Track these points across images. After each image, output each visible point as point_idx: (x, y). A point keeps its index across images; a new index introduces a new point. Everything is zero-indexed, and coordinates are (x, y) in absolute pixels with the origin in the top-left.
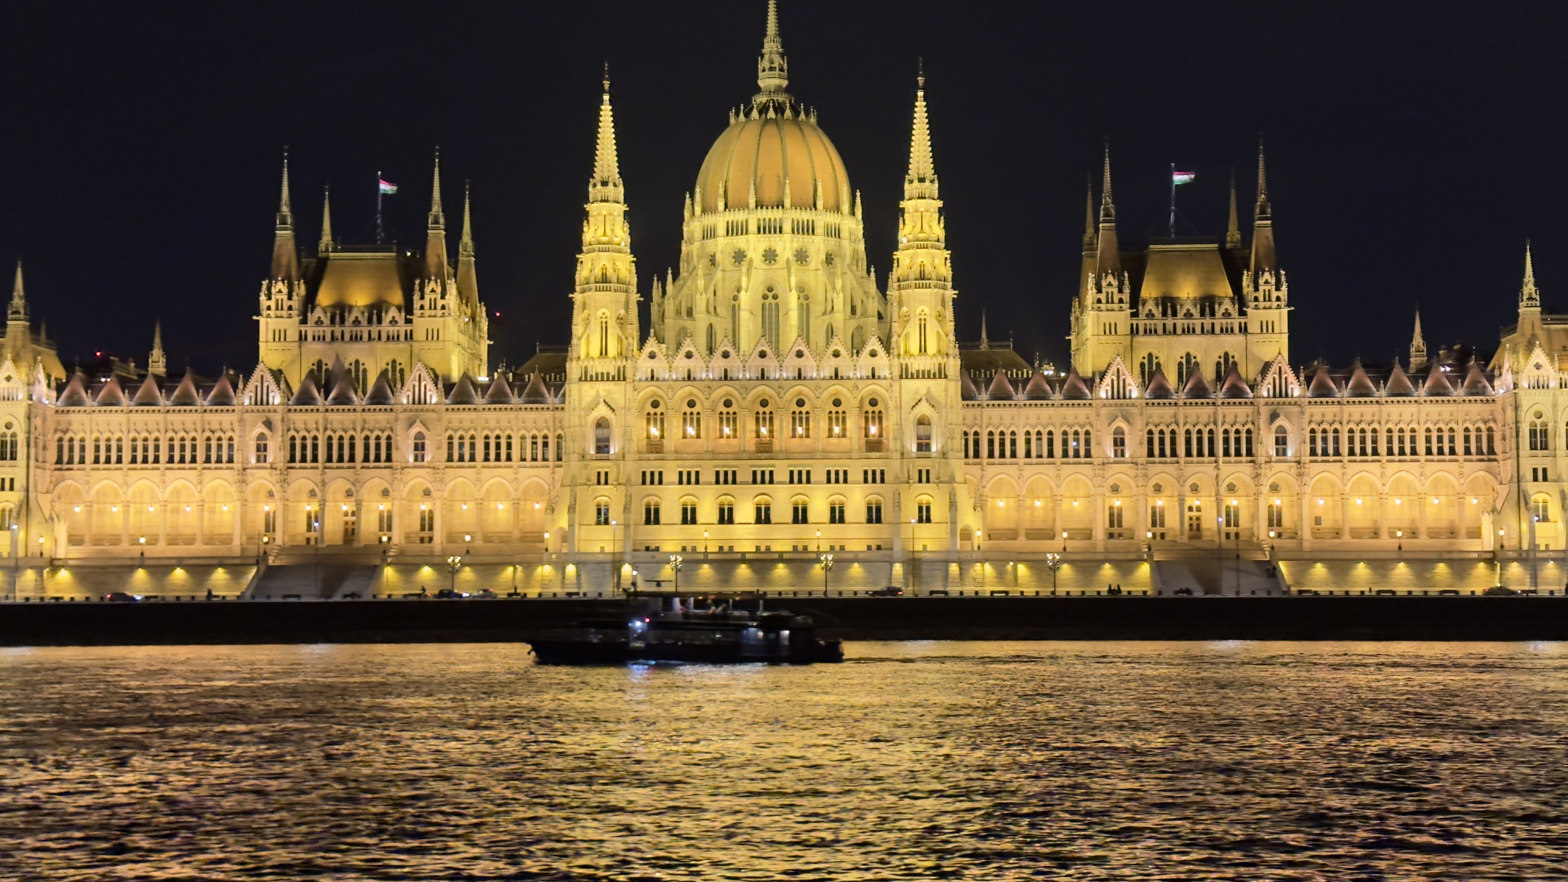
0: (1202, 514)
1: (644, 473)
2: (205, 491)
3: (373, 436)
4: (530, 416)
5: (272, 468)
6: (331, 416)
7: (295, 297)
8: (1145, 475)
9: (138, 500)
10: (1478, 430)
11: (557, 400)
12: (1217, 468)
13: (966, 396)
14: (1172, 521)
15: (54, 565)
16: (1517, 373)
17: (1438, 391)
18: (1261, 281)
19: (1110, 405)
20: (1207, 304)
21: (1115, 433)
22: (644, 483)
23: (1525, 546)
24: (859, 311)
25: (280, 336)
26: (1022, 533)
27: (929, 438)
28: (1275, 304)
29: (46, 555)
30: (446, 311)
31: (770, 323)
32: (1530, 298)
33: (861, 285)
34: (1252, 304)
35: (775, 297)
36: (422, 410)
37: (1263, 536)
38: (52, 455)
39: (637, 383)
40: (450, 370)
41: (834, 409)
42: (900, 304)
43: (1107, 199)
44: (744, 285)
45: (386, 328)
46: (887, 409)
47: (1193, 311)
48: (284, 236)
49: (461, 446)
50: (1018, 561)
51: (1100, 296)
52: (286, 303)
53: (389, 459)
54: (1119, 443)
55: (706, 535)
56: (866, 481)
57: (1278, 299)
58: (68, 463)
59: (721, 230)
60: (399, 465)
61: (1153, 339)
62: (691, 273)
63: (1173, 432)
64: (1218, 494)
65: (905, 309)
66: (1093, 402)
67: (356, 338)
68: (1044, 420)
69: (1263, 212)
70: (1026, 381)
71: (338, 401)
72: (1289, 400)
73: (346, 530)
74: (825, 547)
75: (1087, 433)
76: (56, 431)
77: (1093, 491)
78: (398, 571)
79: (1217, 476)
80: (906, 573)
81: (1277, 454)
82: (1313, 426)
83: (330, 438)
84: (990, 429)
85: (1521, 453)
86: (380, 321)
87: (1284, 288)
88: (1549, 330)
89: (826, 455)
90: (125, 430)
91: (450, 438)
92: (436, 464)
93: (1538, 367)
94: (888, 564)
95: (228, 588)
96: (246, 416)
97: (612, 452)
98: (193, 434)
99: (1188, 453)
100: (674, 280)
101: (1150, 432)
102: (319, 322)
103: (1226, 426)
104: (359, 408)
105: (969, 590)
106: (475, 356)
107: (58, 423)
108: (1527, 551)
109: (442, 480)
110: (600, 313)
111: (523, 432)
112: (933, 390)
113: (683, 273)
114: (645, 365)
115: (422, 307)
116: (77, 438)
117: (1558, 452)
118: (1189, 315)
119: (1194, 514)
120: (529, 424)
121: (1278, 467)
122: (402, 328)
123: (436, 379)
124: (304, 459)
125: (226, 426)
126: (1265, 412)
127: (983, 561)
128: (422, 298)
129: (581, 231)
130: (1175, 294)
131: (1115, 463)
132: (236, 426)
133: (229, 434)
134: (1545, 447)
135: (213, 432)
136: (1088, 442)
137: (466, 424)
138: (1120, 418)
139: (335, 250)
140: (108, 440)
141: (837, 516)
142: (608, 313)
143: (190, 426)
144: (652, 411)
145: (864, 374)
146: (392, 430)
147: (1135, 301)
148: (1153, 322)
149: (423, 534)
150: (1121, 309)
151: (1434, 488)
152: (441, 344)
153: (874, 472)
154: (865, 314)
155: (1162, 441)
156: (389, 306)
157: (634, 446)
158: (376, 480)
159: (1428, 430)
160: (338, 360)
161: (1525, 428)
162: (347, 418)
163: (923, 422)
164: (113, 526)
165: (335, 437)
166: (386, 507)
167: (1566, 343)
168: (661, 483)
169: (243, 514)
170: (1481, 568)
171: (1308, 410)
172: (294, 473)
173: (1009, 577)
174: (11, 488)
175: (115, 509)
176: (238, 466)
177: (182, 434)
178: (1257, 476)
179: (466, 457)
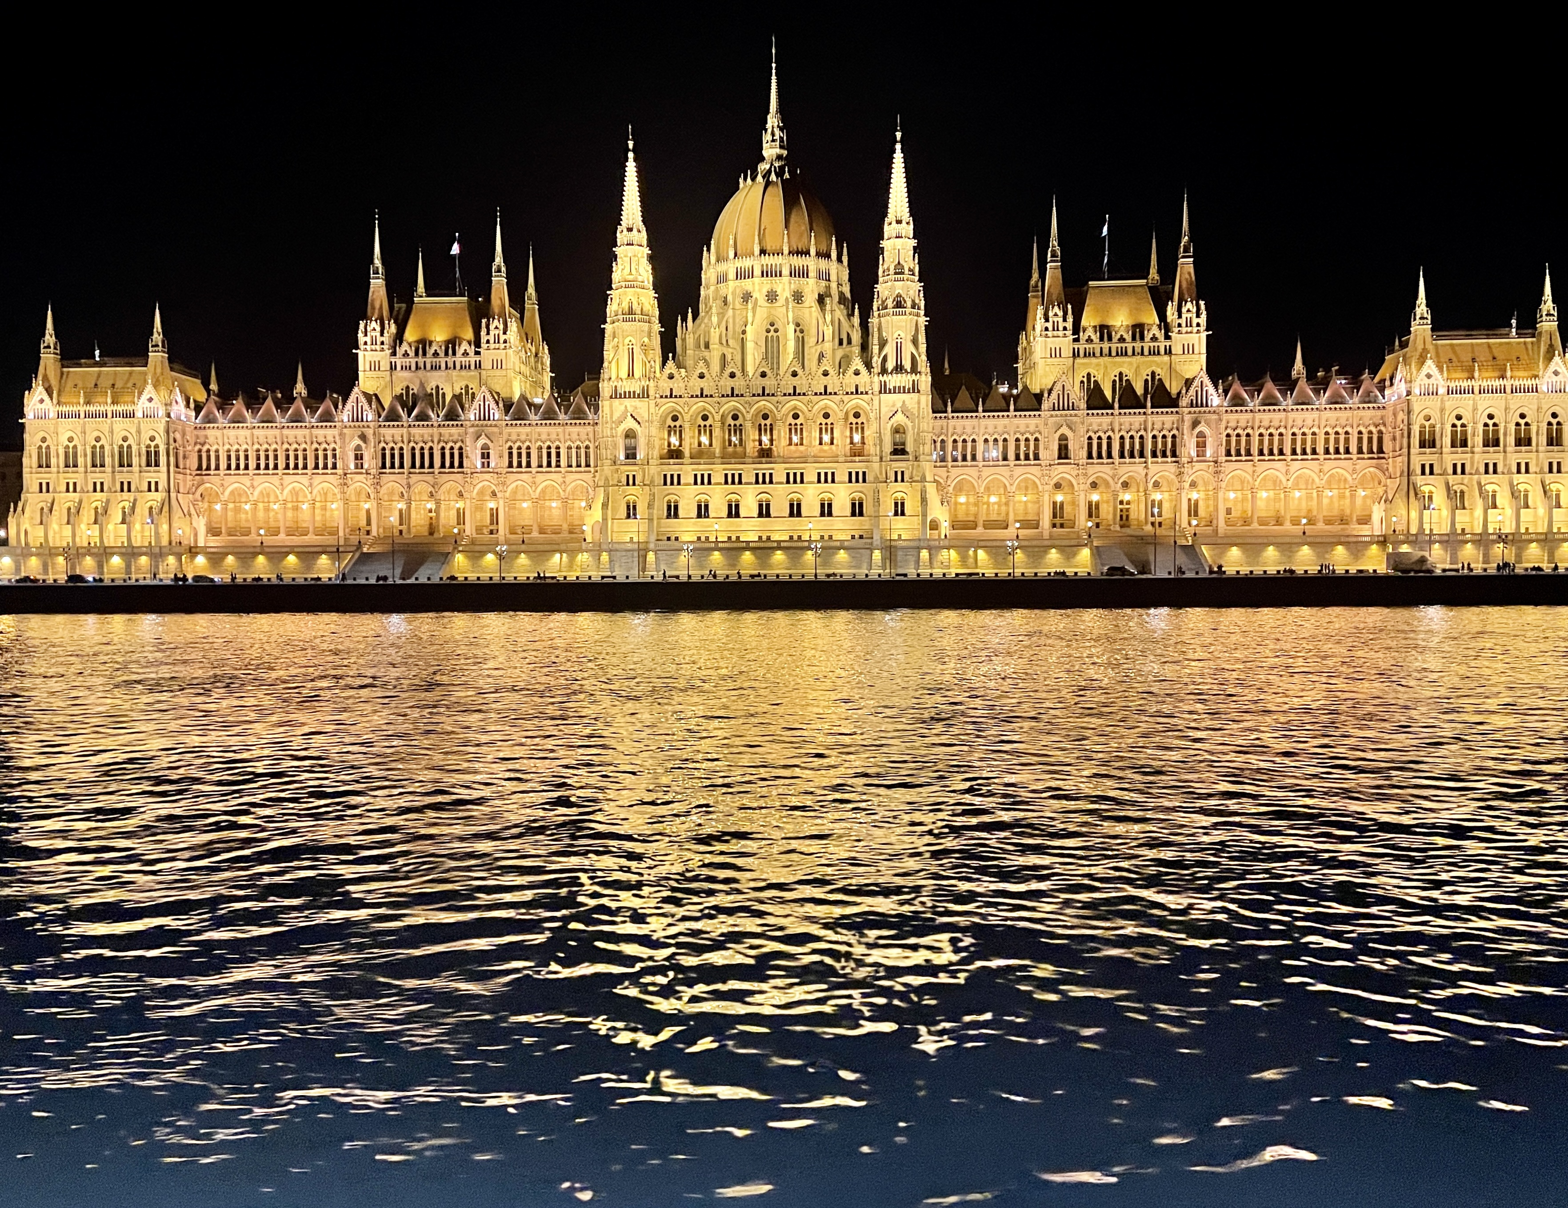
0: (1132, 507)
1: (665, 476)
2: (315, 492)
3: (448, 447)
4: (575, 430)
5: (367, 474)
6: (413, 431)
7: (386, 334)
8: (1085, 474)
10: (1370, 432)
11: (596, 417)
12: (1146, 467)
13: (936, 409)
14: (1107, 513)
15: (193, 551)
16: (1411, 382)
17: (1336, 400)
18: (1184, 310)
19: (1056, 416)
20: (1138, 331)
21: (1060, 440)
22: (665, 484)
23: (1414, 530)
24: (845, 342)
25: (375, 367)
26: (981, 523)
27: (903, 443)
28: (1195, 329)
29: (185, 543)
30: (508, 345)
31: (772, 352)
32: (1422, 318)
34: (1176, 330)
35: (776, 331)
36: (486, 426)
37: (1184, 524)
38: (192, 464)
39: (658, 400)
40: (512, 392)
41: (824, 421)
42: (880, 329)
43: (1054, 242)
44: (750, 320)
45: (459, 359)
46: (868, 421)
47: (1125, 336)
48: (377, 283)
49: (519, 454)
50: (978, 547)
51: (1047, 324)
52: (379, 339)
53: (461, 465)
54: (1063, 447)
55: (716, 527)
56: (850, 481)
58: (208, 469)
59: (732, 275)
60: (469, 471)
61: (1093, 360)
62: (707, 312)
63: (1109, 438)
64: (1146, 490)
65: (883, 334)
66: (1042, 413)
67: (435, 368)
68: (1000, 429)
69: (1186, 250)
70: (985, 397)
71: (417, 418)
72: (1207, 409)
73: (431, 524)
74: (816, 536)
75: (1036, 439)
76: (196, 444)
77: (1041, 488)
78: (467, 557)
79: (1146, 474)
80: (883, 559)
81: (1198, 456)
82: (1229, 431)
83: (413, 449)
84: (955, 437)
85: (1412, 451)
86: (454, 354)
87: (1204, 316)
88: (1436, 345)
89: (817, 459)
90: (250, 443)
91: (511, 448)
92: (499, 470)
93: (1429, 376)
94: (868, 552)
96: (345, 431)
97: (638, 458)
98: (304, 446)
99: (1122, 456)
100: (694, 319)
101: (1090, 438)
102: (406, 355)
103: (1155, 432)
104: (436, 424)
105: (938, 573)
106: (538, 384)
107: (197, 437)
108: (1416, 535)
109: (504, 484)
110: (627, 341)
111: (569, 443)
112: (907, 403)
113: (702, 314)
114: (666, 386)
115: (488, 342)
116: (213, 449)
117: (1444, 450)
118: (1122, 340)
119: (1125, 507)
120: (574, 436)
121: (1198, 466)
122: (472, 359)
123: (499, 401)
124: (393, 466)
125: (330, 439)
126: (1188, 419)
127: (949, 548)
128: (488, 333)
129: (611, 271)
130: (1110, 323)
131: (1059, 464)
132: (337, 438)
133: (333, 445)
134: (1432, 445)
135: (319, 444)
136: (1036, 447)
137: (523, 437)
138: (1064, 427)
139: (426, 295)
140: (238, 451)
141: (826, 510)
142: (634, 341)
143: (300, 439)
144: (672, 424)
145: (849, 390)
146: (463, 442)
147: (1076, 329)
148: (1091, 346)
149: (491, 528)
150: (1065, 336)
151: (1329, 482)
152: (504, 373)
153: (857, 473)
154: (849, 342)
155: (1100, 446)
156: (461, 341)
157: (656, 453)
158: (451, 482)
159: (1327, 433)
160: (422, 385)
161: (1416, 430)
162: (426, 432)
163: (898, 430)
164: (247, 521)
165: (417, 447)
166: (461, 505)
167: (1451, 355)
168: (679, 484)
169: (346, 511)
170: (1373, 549)
171: (1225, 417)
172: (385, 478)
173: (970, 561)
174: (156, 490)
175: (248, 507)
176: (340, 472)
177: (296, 446)
178: (1180, 474)
179: (524, 464)
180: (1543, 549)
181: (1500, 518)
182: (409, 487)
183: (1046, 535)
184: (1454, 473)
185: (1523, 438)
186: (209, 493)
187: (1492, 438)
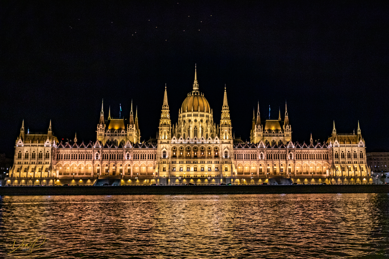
0: (277, 170)
1: (172, 161)
2: (86, 165)
3: (119, 154)
4: (150, 151)
5: (99, 160)
6: (111, 150)
7: (104, 127)
8: (266, 163)
9: (72, 167)
10: (325, 154)
11: (155, 148)
12: (279, 161)
13: (234, 147)
14: (271, 171)
15: (56, 179)
16: (333, 144)
17: (318, 147)
18: (287, 127)
19: (260, 149)
20: (277, 131)
22: (172, 163)
23: (335, 175)
25: (101, 135)
26: (244, 173)
27: (227, 155)
29: (55, 177)
30: (133, 130)
31: (196, 133)
32: (334, 131)
33: (213, 126)
34: (285, 131)
35: (197, 128)
36: (129, 149)
37: (288, 174)
38: (56, 157)
39: (171, 144)
40: (134, 142)
41: (209, 150)
42: (222, 130)
43: (258, 111)
44: (191, 126)
45: (122, 133)
46: (219, 150)
47: (274, 132)
48: (102, 115)
49: (136, 156)
50: (244, 178)
51: (257, 129)
52: (102, 129)
53: (122, 158)
54: (262, 156)
55: (184, 173)
56: (215, 163)
57: (290, 130)
58: (59, 159)
59: (186, 116)
60: (124, 160)
61: (267, 137)
62: (180, 124)
63: (271, 154)
64: (279, 166)
65: (222, 131)
67: (116, 135)
68: (248, 152)
69: (286, 114)
70: (244, 145)
71: (112, 147)
72: (292, 149)
73: (113, 173)
74: (207, 176)
75: (256, 154)
76: (57, 153)
77: (257, 165)
78: (124, 180)
79: (279, 163)
80: (223, 181)
81: (290, 159)
82: (297, 154)
83: (111, 154)
84: (238, 154)
85: (334, 159)
86: (120, 132)
87: (291, 128)
88: (338, 137)
89: (208, 158)
90: (70, 153)
91: (134, 155)
92: (131, 160)
94: (219, 179)
95: (91, 183)
96: (94, 150)
97: (166, 157)
98: (84, 154)
99: (274, 158)
100: (177, 125)
101: (267, 154)
102: (108, 132)
103: (281, 153)
104: (116, 149)
105: (235, 184)
106: (138, 139)
107: (57, 151)
108: (335, 177)
110: (164, 131)
111: (148, 153)
112: (228, 146)
114: (173, 141)
115: (129, 130)
116: (61, 154)
117: (340, 158)
118: (273, 133)
119: (275, 170)
120: (150, 152)
121: (290, 161)
122: (125, 134)
123: (131, 143)
124: (105, 159)
125: (90, 152)
126: (288, 151)
127: (237, 179)
128: (129, 128)
129: (161, 115)
130: (271, 129)
132: (92, 152)
133: (91, 153)
134: (337, 157)
135: (88, 153)
136: (256, 156)
137: (137, 152)
138: (262, 152)
139: (112, 119)
140: (67, 154)
141: (210, 170)
142: (166, 131)
143: (83, 152)
144: (174, 150)
145: (215, 143)
146: (123, 153)
147: (264, 130)
148: (267, 134)
149: (129, 173)
150: (261, 132)
151: (318, 165)
152: (132, 137)
153: (217, 161)
154: (213, 132)
155: (269, 156)
156: (122, 129)
157: (170, 156)
158: (119, 163)
159: (317, 154)
160: (112, 140)
161: (334, 154)
162: (114, 151)
163: (226, 152)
164: (68, 171)
165: (112, 154)
166: (121, 168)
167: (341, 139)
168: (176, 163)
169: (93, 169)
170: (327, 180)
171: (296, 150)
172: (103, 161)
173: (242, 181)
174: (48, 164)
175: (68, 168)
176: (92, 160)
177: (82, 153)
178: (287, 163)
179: (137, 158)
180: (360, 180)
181: (351, 173)
182: (109, 164)
183: (258, 176)
184: (342, 163)
185: (355, 156)
186: (59, 165)
187: (349, 156)
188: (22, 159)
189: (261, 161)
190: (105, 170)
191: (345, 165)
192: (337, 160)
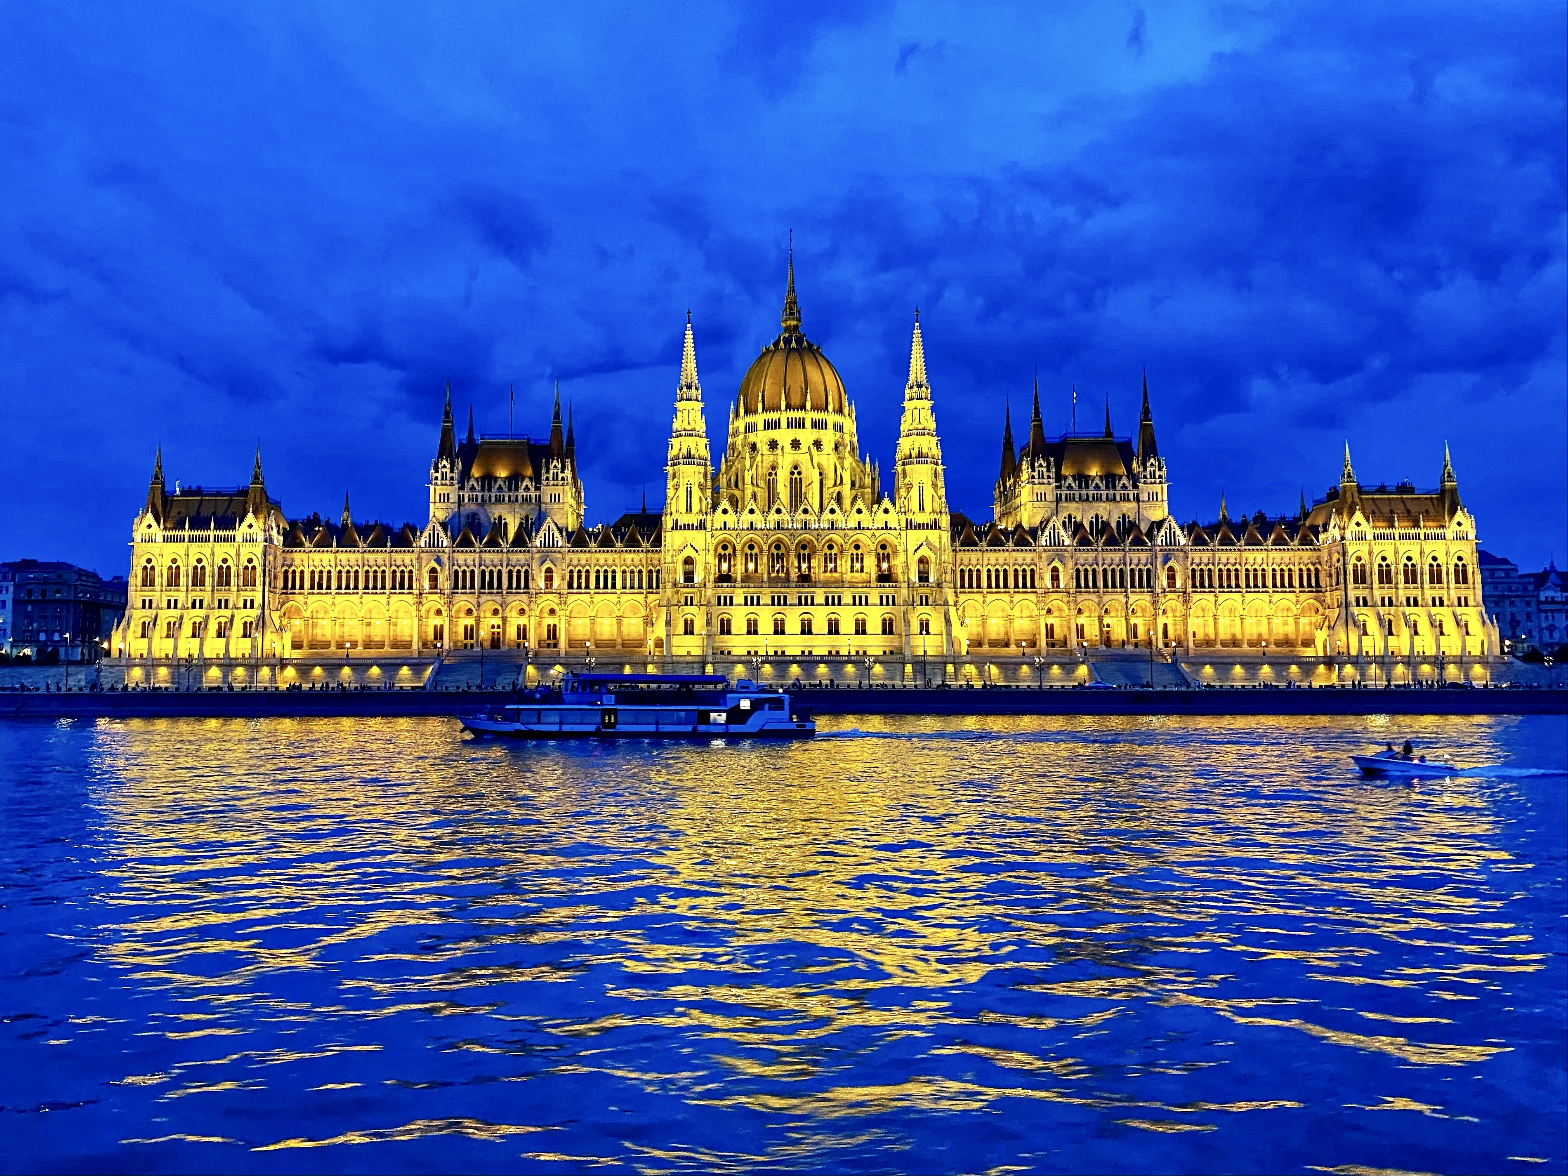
0: (1111, 629)
1: (719, 597)
2: (391, 609)
3: (515, 570)
4: (629, 557)
5: (441, 593)
6: (484, 556)
7: (455, 471)
8: (1075, 601)
9: (341, 617)
10: (1309, 570)
11: (654, 545)
12: (1127, 596)
13: (952, 543)
14: (1092, 633)
15: (283, 663)
16: (1344, 529)
17: (1280, 541)
18: (1148, 464)
19: (1049, 551)
20: (1110, 479)
21: (1052, 571)
22: (719, 604)
23: (1354, 652)
25: (444, 498)
26: (987, 642)
27: (927, 572)
28: (1158, 481)
29: (277, 655)
30: (564, 481)
31: (795, 492)
32: (1349, 476)
33: (859, 466)
34: (1142, 480)
35: (800, 473)
36: (551, 552)
37: (1161, 644)
38: (280, 583)
39: (714, 532)
40: (567, 524)
41: (855, 552)
42: (905, 477)
44: (778, 464)
45: (521, 493)
46: (896, 551)
47: (1100, 485)
48: (448, 425)
50: (990, 662)
51: (1034, 473)
52: (449, 475)
53: (527, 586)
54: (1055, 577)
55: (765, 642)
56: (881, 604)
57: (1160, 477)
58: (291, 589)
59: (761, 426)
60: (534, 591)
61: (1074, 505)
63: (1094, 571)
64: (1125, 615)
65: (907, 480)
66: (1037, 549)
67: (499, 500)
68: (1001, 561)
70: (987, 534)
71: (488, 545)
72: (1175, 548)
73: (493, 638)
74: (853, 652)
75: (1032, 571)
76: (283, 565)
77: (1035, 612)
78: (536, 668)
79: (1127, 602)
80: (914, 671)
81: (1169, 587)
82: (1194, 566)
83: (483, 572)
84: (963, 567)
85: (1348, 585)
86: (517, 488)
87: (1164, 469)
88: (1362, 499)
89: (852, 585)
90: (333, 565)
91: (571, 571)
92: (561, 591)
93: (1358, 524)
94: (901, 665)
95: (410, 680)
96: (422, 555)
97: (696, 581)
98: (383, 568)
99: (1105, 585)
101: (1078, 571)
102: (473, 489)
103: (1133, 566)
105: (961, 684)
107: (285, 559)
108: (1357, 657)
110: (686, 480)
111: (624, 568)
112: (930, 538)
113: (730, 458)
114: (719, 518)
115: (547, 479)
116: (298, 570)
117: (1374, 585)
118: (1097, 487)
119: (1105, 629)
120: (629, 562)
121: (1170, 596)
122: (533, 493)
123: (560, 530)
124: (464, 587)
125: (407, 562)
126: (1160, 555)
127: (969, 663)
128: (548, 471)
129: (672, 422)
130: (1087, 473)
131: (1053, 592)
132: (414, 562)
133: (410, 568)
134: (1364, 581)
135: (398, 567)
136: (1032, 577)
137: (583, 562)
138: (1056, 560)
140: (321, 572)
141: (861, 629)
142: (692, 481)
143: (380, 562)
144: (723, 552)
145: (880, 526)
146: (528, 565)
148: (1071, 492)
149: (550, 641)
150: (1049, 483)
151: (1277, 610)
152: (560, 506)
153: (887, 597)
154: (862, 486)
155: (1086, 576)
156: (523, 478)
157: (712, 578)
158: (517, 601)
159: (1274, 570)
160: (487, 516)
161: (1350, 568)
162: (496, 557)
163: (923, 561)
164: (323, 635)
165: (487, 571)
166: (523, 621)
167: (1374, 508)
168: (731, 604)
169: (420, 626)
170: (1322, 668)
171: (1190, 555)
172: (457, 598)
173: (987, 674)
174: (252, 607)
175: (324, 622)
176: (416, 592)
177: (375, 568)
178: (1155, 603)
179: (583, 585)
180: (1460, 670)
181: (1423, 643)
182: (479, 606)
183: (1045, 652)
184: (1383, 605)
185: (1436, 576)
186: (289, 610)
187: (1411, 576)
188: (158, 588)
189: (1054, 596)
190: (461, 630)
191: (1396, 611)
192: (1362, 593)
